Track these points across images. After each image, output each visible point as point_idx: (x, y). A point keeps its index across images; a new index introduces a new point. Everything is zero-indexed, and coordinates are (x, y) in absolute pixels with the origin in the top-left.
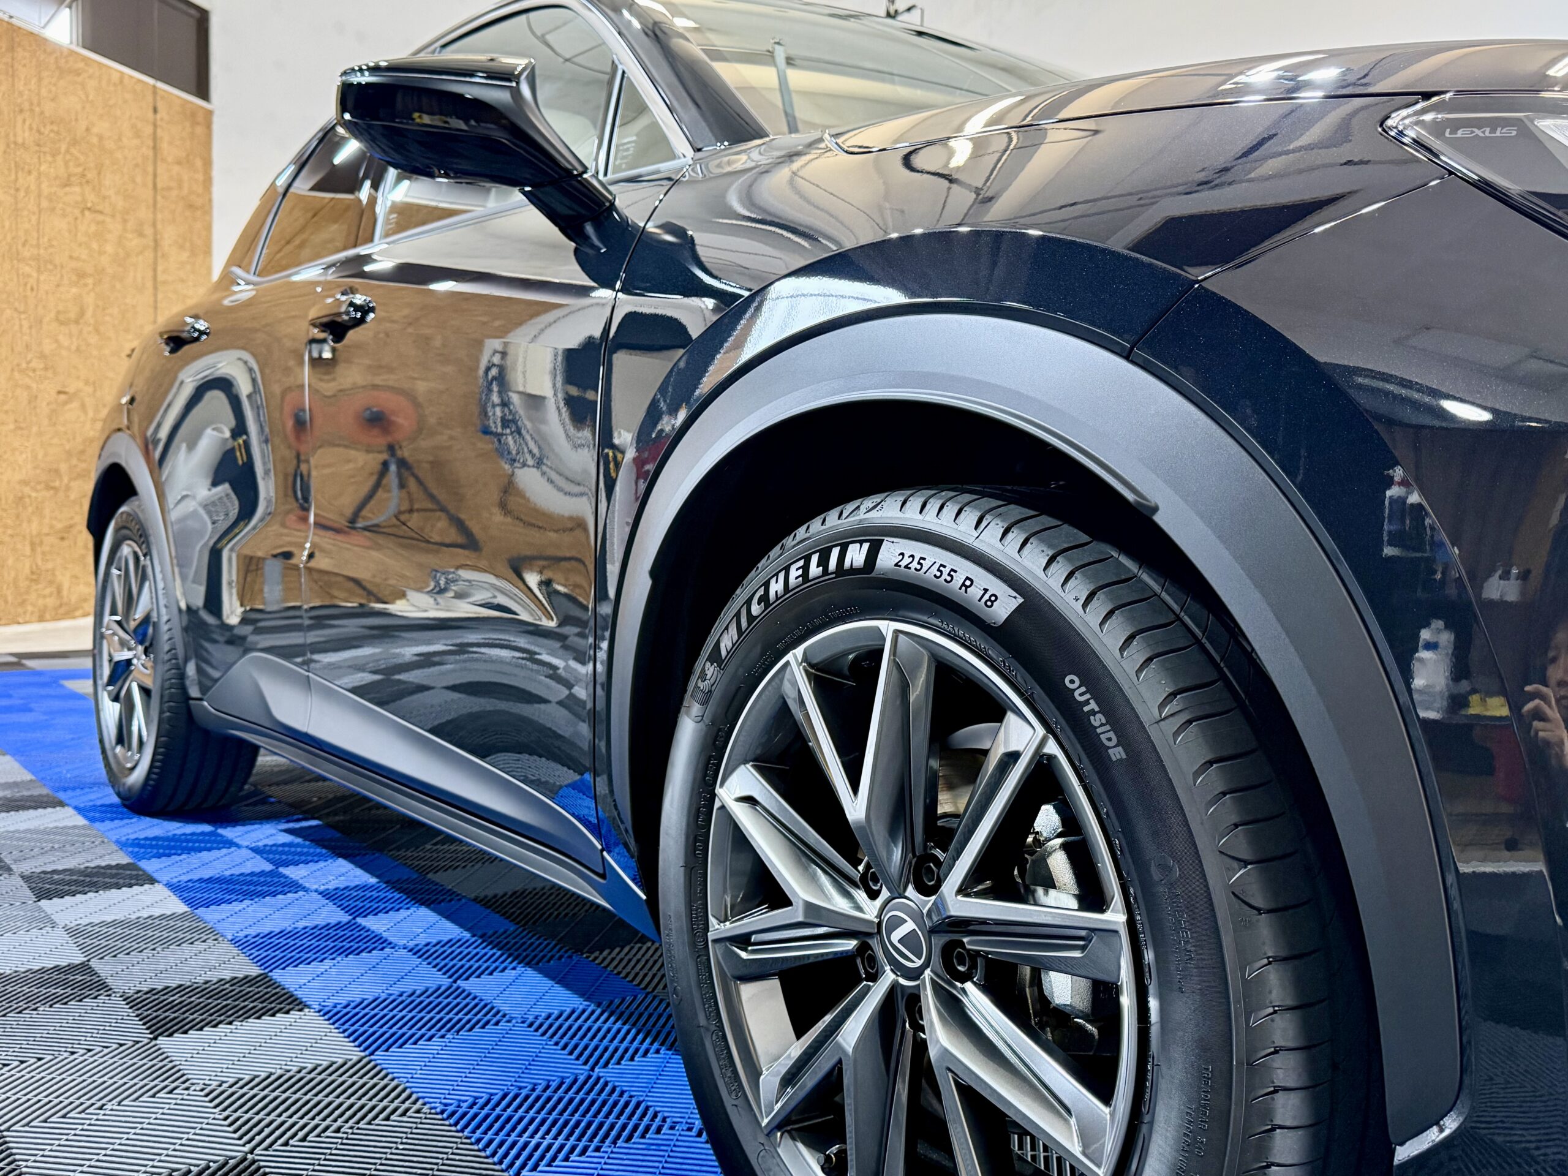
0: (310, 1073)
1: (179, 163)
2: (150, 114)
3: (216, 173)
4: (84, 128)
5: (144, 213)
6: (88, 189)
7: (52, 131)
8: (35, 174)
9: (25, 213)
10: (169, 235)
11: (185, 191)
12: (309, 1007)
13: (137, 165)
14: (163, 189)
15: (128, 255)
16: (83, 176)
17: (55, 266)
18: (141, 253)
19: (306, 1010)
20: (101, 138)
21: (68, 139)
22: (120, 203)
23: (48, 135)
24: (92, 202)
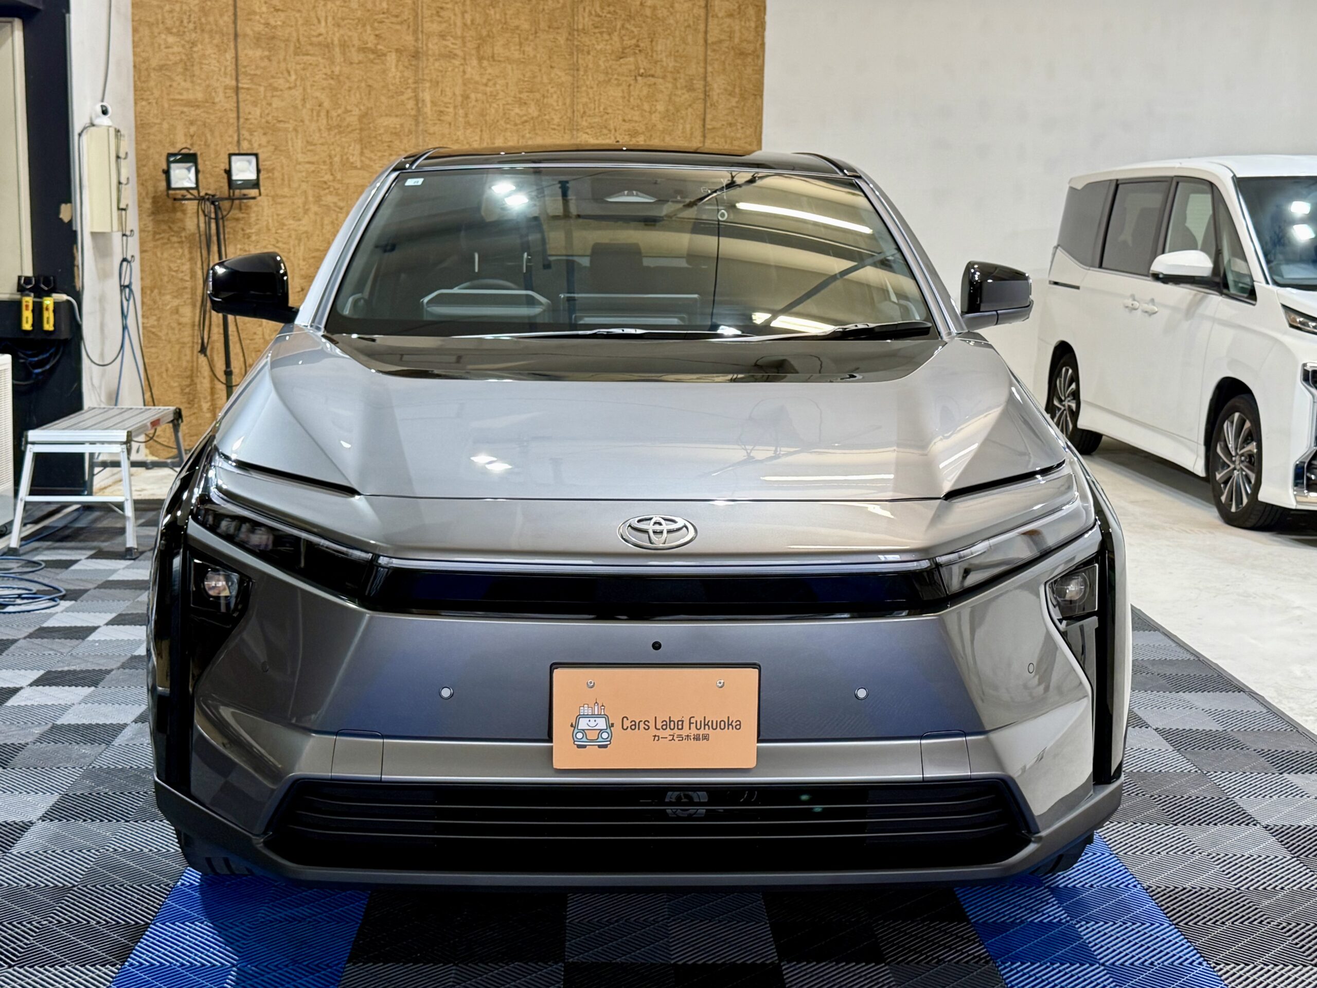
1: (731, 15)
3: (768, 18)
5: (694, 69)
6: (641, 58)
8: (592, 53)
9: (584, 88)
10: (718, 84)
11: (737, 40)
13: (689, 26)
14: (713, 43)
15: (678, 111)
16: (638, 46)
17: (610, 130)
18: (690, 105)
21: (623, 16)
22: (670, 63)
23: (605, 16)
24: (644, 69)
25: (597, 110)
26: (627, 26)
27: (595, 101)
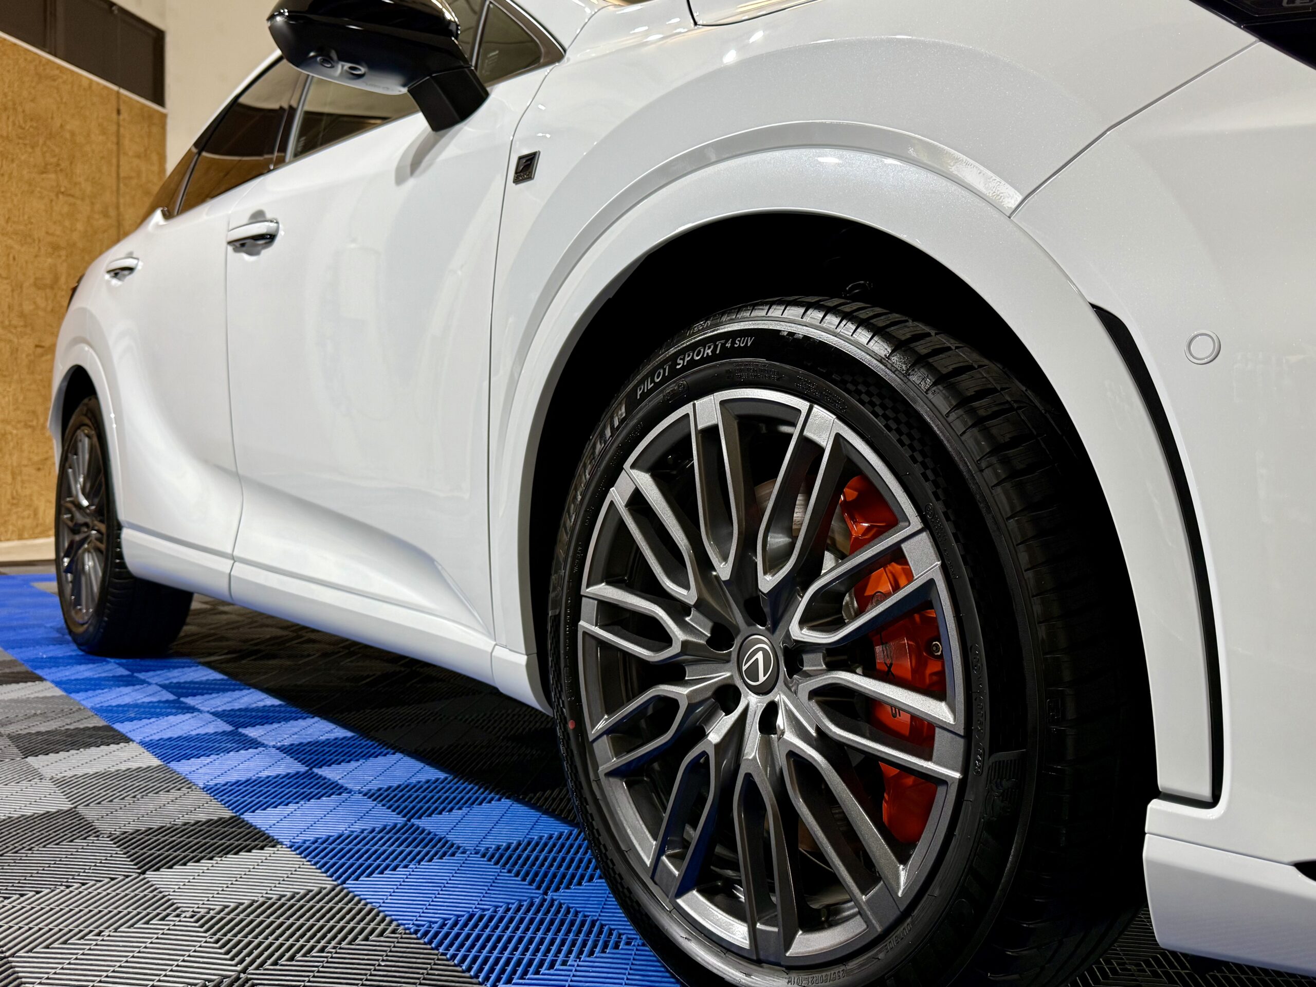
0: (289, 900)
1: (138, 156)
2: (114, 115)
4: (59, 125)
5: (108, 197)
6: (61, 176)
7: (31, 126)
8: (16, 162)
9: (9, 195)
10: (130, 216)
11: (144, 179)
12: (281, 843)
13: (102, 158)
14: (125, 178)
15: (96, 233)
16: (58, 165)
17: (34, 240)
19: (280, 846)
20: (73, 134)
21: (45, 134)
22: (88, 188)
23: (28, 130)
24: (65, 187)
25: (21, 218)
26: (48, 143)
27: (19, 210)
